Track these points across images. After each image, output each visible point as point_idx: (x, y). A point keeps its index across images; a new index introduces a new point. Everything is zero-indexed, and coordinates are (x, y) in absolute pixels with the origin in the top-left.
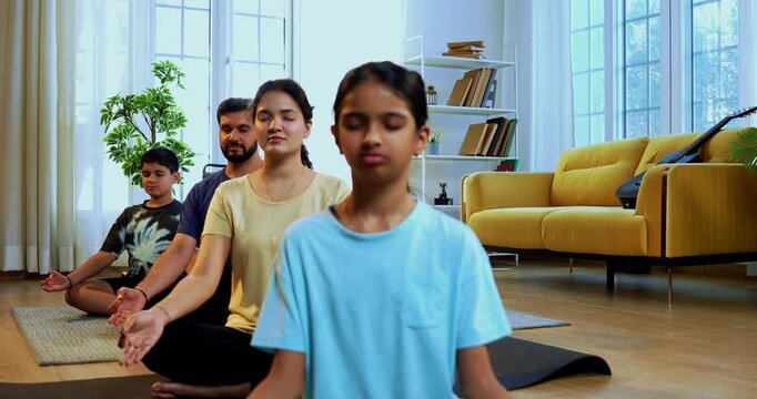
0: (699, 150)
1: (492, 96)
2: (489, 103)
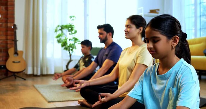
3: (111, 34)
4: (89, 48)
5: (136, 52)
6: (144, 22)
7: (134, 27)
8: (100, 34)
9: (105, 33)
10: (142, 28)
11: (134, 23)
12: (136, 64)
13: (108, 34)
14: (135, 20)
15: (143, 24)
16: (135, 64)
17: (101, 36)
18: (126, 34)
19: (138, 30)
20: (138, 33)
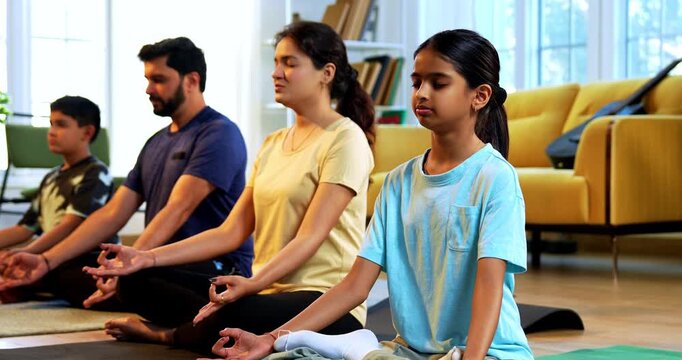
0: (643, 100)
1: (373, 27)
2: (368, 35)
3: (196, 76)
4: (87, 133)
5: (316, 145)
6: (339, 48)
7: (306, 63)
8: (154, 78)
9: (174, 74)
10: (332, 68)
11: (307, 50)
12: (317, 184)
13: (186, 80)
14: (312, 41)
15: (336, 53)
16: (312, 185)
17: (159, 87)
18: (279, 89)
19: (320, 75)
20: (321, 83)
